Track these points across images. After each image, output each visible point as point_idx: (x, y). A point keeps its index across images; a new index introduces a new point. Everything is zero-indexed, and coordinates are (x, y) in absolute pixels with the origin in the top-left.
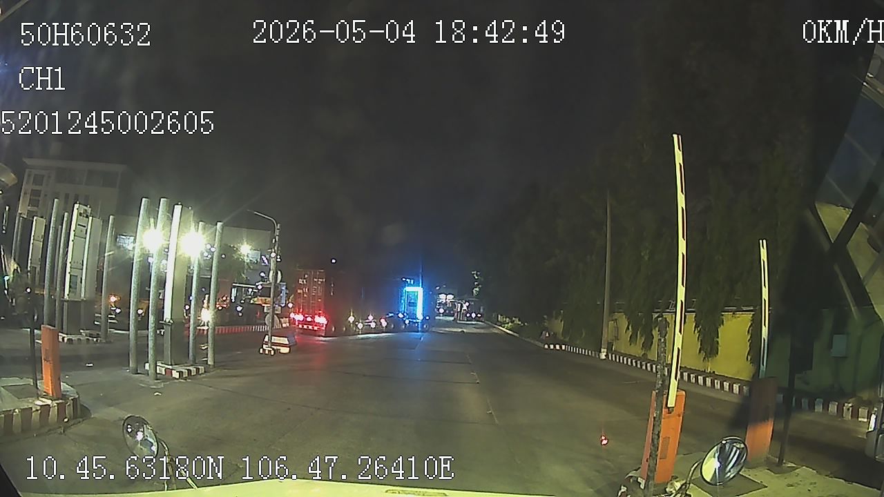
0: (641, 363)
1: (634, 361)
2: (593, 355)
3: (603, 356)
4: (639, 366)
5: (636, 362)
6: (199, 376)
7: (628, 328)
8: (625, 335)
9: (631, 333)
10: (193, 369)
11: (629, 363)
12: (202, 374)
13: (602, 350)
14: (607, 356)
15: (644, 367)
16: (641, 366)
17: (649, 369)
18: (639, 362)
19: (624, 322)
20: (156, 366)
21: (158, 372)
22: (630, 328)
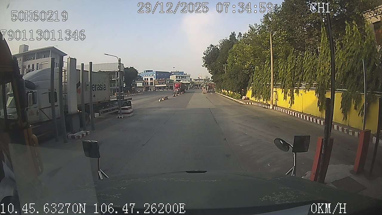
1: (286, 110)
2: (267, 107)
3: (271, 108)
4: (288, 113)
5: (287, 111)
11: (284, 112)
13: (271, 105)
14: (273, 108)
15: (291, 114)
17: (293, 115)
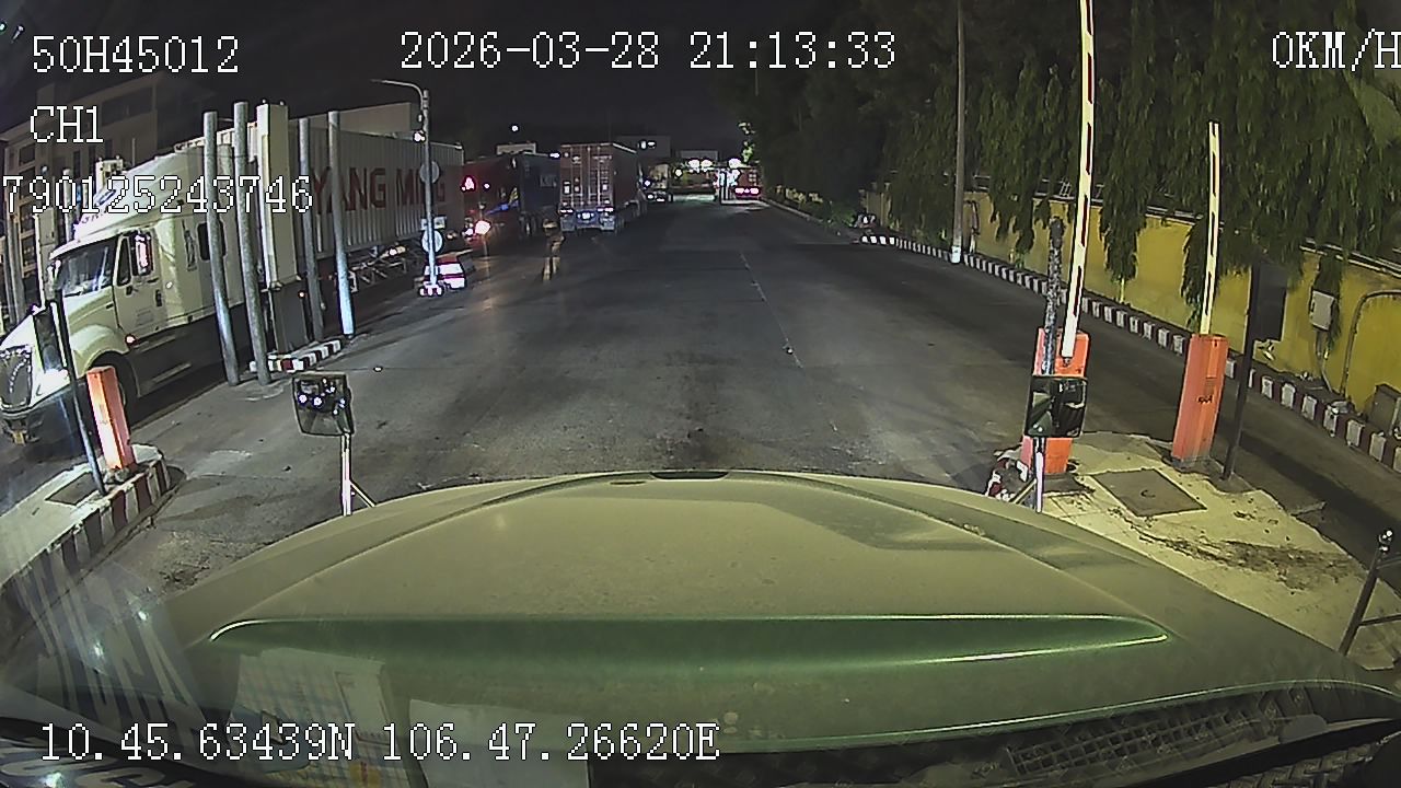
0: (1015, 275)
2: (940, 255)
3: (956, 258)
4: (1012, 279)
5: (1007, 272)
6: (333, 357)
7: (993, 218)
8: (990, 227)
9: (998, 226)
10: (323, 349)
12: (339, 352)
13: (954, 249)
14: (962, 258)
16: (1015, 278)
17: (1028, 284)
18: (1011, 272)
19: (988, 207)
20: (267, 360)
21: (271, 369)
22: (997, 216)
